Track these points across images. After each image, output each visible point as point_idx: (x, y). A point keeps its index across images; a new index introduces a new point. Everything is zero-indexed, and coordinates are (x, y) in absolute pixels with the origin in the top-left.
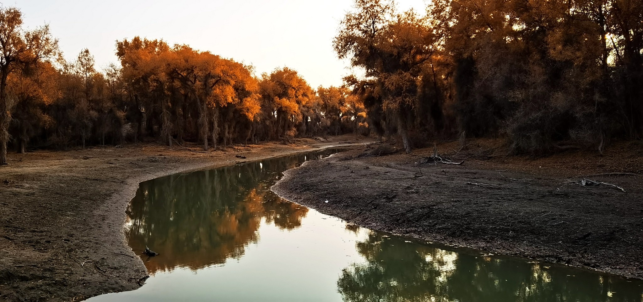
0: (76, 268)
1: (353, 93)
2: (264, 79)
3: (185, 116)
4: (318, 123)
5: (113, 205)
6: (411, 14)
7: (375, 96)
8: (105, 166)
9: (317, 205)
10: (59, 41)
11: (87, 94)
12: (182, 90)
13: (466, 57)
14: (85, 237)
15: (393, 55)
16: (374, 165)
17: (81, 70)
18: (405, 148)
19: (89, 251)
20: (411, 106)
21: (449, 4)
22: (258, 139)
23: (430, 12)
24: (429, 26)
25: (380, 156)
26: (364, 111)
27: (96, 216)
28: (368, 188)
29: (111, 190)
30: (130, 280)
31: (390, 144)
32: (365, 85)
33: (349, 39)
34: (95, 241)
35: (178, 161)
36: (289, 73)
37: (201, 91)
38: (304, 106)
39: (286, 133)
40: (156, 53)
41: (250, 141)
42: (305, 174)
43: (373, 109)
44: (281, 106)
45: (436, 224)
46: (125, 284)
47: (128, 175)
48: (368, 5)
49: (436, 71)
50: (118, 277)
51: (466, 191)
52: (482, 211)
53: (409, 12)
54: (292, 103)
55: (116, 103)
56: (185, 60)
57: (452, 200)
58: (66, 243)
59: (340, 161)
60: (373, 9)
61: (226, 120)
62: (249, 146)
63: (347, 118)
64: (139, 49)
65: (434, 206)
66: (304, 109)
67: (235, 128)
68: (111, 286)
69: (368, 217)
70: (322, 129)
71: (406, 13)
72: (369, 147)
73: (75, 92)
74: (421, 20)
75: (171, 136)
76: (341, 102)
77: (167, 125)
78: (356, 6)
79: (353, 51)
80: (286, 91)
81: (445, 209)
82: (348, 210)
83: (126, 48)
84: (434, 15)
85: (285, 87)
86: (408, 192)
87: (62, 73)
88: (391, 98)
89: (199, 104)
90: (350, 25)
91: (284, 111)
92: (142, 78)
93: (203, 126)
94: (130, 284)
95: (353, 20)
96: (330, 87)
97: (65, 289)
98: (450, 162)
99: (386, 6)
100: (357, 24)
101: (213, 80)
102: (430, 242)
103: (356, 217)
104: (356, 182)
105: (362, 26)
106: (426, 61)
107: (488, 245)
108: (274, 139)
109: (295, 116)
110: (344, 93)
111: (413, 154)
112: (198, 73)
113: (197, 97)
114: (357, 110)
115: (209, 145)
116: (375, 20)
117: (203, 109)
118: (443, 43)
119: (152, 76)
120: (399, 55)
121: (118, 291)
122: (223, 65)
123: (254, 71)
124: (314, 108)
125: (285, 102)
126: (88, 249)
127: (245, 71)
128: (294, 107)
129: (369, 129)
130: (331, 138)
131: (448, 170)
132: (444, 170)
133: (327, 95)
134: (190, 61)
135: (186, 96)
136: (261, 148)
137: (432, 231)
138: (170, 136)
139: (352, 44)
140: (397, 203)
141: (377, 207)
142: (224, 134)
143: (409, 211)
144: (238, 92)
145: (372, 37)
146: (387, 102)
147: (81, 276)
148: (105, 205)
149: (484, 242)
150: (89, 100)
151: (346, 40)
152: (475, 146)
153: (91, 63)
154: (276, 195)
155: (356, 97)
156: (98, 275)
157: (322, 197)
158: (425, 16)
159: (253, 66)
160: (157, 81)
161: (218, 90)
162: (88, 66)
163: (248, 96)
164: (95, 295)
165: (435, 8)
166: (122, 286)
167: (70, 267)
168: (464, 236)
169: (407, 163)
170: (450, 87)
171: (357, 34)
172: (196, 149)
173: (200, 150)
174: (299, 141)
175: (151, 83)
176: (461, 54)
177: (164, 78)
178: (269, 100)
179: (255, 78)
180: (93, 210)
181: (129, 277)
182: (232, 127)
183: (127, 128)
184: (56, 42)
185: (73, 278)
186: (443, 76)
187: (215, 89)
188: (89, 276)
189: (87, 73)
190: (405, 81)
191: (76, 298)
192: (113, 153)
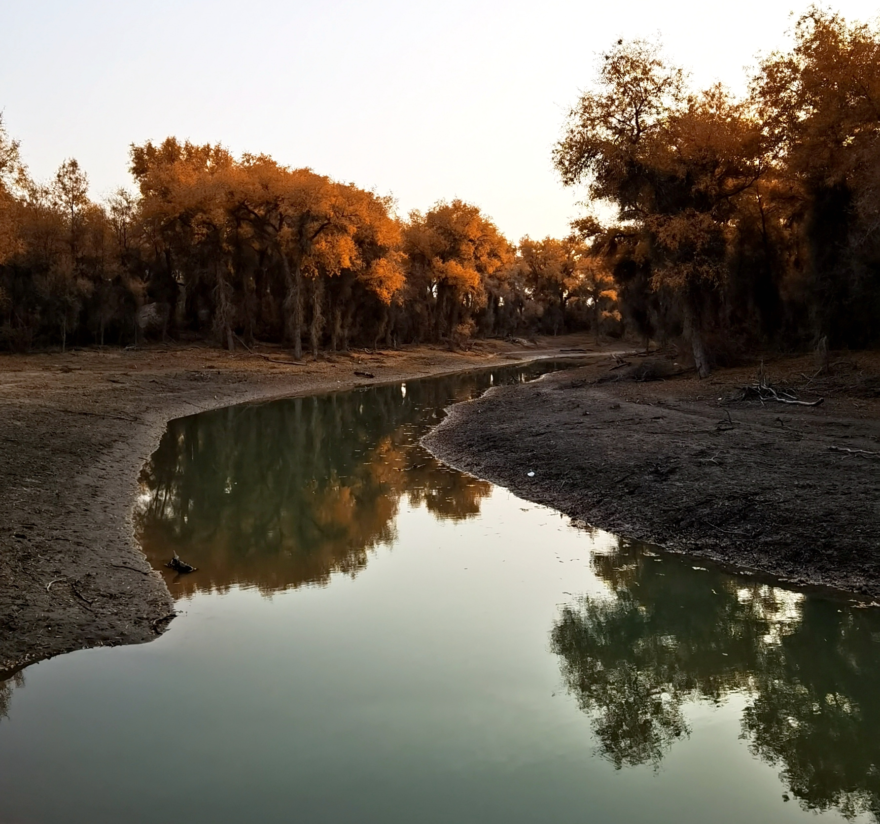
0: (36, 594)
1: (591, 253)
2: (415, 222)
3: (259, 293)
4: (518, 310)
5: (115, 464)
6: (717, 96)
7: (638, 260)
8: (103, 386)
9: (512, 481)
10: (21, 144)
11: (73, 246)
12: (255, 241)
13: (832, 184)
14: (57, 529)
15: (677, 178)
16: (632, 400)
17: (61, 200)
18: (698, 366)
19: (62, 559)
20: (713, 282)
21: (798, 75)
22: (399, 340)
23: (757, 92)
24: (753, 119)
25: (645, 381)
26: (615, 289)
27: (80, 486)
28: (616, 449)
29: (112, 435)
30: (138, 622)
31: (667, 358)
32: (617, 237)
33: (587, 146)
34: (76, 540)
35: (243, 379)
36: (463, 211)
37: (291, 245)
38: (490, 277)
39: (453, 330)
40: (207, 170)
41: (384, 344)
42: (490, 414)
43: (632, 285)
44: (446, 275)
45: (760, 533)
46: (128, 629)
47: (148, 404)
48: (627, 78)
49: (768, 210)
50: (116, 614)
51: (827, 465)
52: (860, 509)
53: (712, 91)
54: (467, 270)
55: (128, 265)
56: (262, 185)
57: (796, 483)
58: (19, 541)
59: (561, 388)
60: (638, 85)
61: (338, 302)
62: (380, 354)
63: (579, 300)
64: (176, 162)
65: (757, 494)
66: (491, 282)
67: (354, 317)
68: (100, 632)
69: (615, 511)
70: (526, 321)
71: (706, 93)
72: (623, 362)
73: (49, 241)
74: (738, 107)
75: (232, 330)
76: (566, 268)
77: (225, 309)
78: (604, 81)
79: (593, 170)
80: (457, 247)
81: (781, 502)
82: (574, 494)
83: (150, 159)
84: (765, 98)
85: (455, 239)
86: (700, 462)
87: (25, 204)
88: (670, 265)
89: (287, 269)
90: (588, 119)
91: (452, 286)
92: (179, 218)
93: (293, 313)
94: (139, 630)
95: (594, 108)
96: (545, 239)
97: (11, 637)
98: (793, 399)
99: (665, 80)
100: (604, 116)
101: (316, 225)
102: (746, 572)
103: (590, 510)
104: (592, 435)
105: (614, 121)
106: (746, 190)
107: (871, 584)
108: (431, 339)
109: (472, 296)
110: (573, 252)
111: (715, 380)
112: (286, 210)
113: (284, 257)
114: (600, 286)
115: (304, 348)
116: (642, 107)
117: (294, 280)
118: (782, 154)
119: (199, 216)
120: (690, 179)
121: (113, 643)
122: (335, 196)
123: (394, 208)
124: (512, 280)
125: (454, 268)
126: (60, 555)
127: (377, 207)
128: (472, 278)
129: (622, 325)
130: (544, 341)
131: (789, 416)
132: (781, 416)
133: (539, 254)
134: (273, 187)
135: (262, 253)
136: (404, 358)
137: (750, 547)
138: (230, 331)
139: (592, 156)
140: (678, 484)
141: (634, 490)
142: (334, 330)
143: (702, 503)
144: (362, 247)
145: (634, 142)
146: (661, 273)
147: (44, 611)
148: (100, 465)
149: (863, 576)
150: (77, 259)
151: (580, 148)
152: (847, 367)
153: (83, 186)
154: (431, 455)
155: (598, 261)
156: (76, 609)
157: (521, 465)
158: (747, 100)
159: (394, 196)
160: (208, 224)
161: (324, 243)
162: (75, 193)
163: (381, 255)
164: (69, 650)
165: (767, 83)
166: (122, 634)
167: (24, 592)
168: (818, 562)
169: (700, 399)
170: (798, 244)
171: (603, 137)
172: (277, 356)
173: (286, 359)
174: (480, 345)
175: (196, 228)
176: (821, 178)
177: (221, 219)
178: (422, 263)
179: (397, 220)
180: (76, 474)
181: (138, 616)
182: (350, 315)
183: (148, 313)
184: (15, 146)
185: (29, 614)
186: (781, 220)
187: (318, 243)
188: (59, 611)
189: (74, 206)
190: (700, 231)
191: (31, 654)
192: (121, 362)
